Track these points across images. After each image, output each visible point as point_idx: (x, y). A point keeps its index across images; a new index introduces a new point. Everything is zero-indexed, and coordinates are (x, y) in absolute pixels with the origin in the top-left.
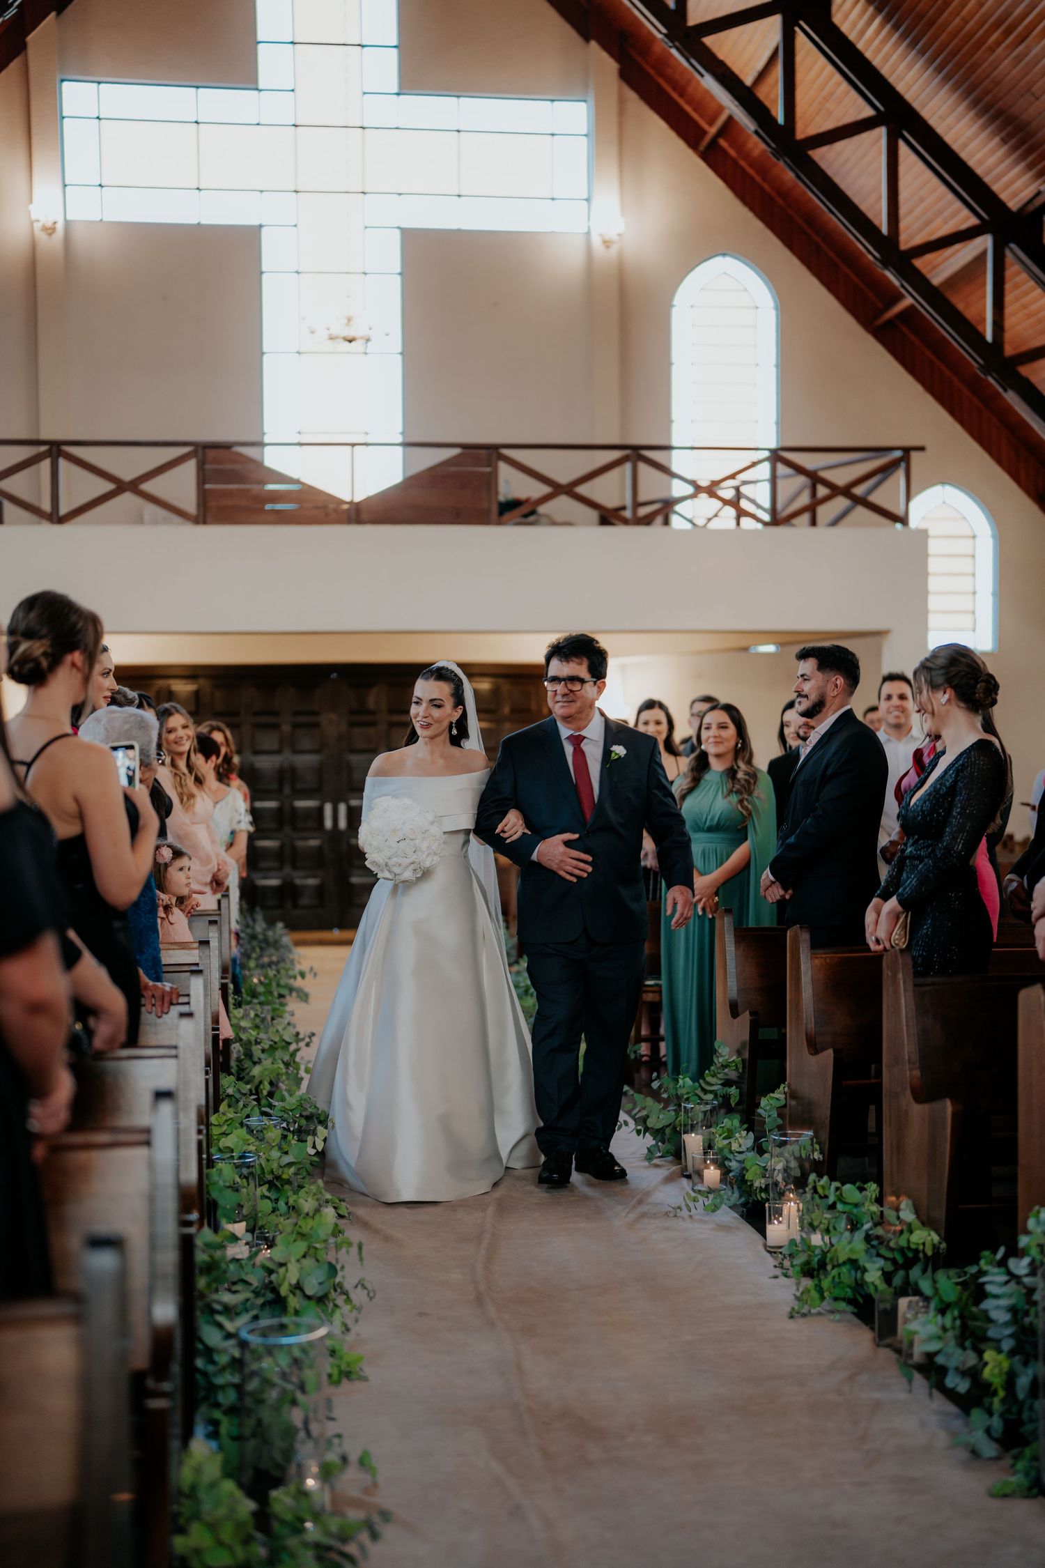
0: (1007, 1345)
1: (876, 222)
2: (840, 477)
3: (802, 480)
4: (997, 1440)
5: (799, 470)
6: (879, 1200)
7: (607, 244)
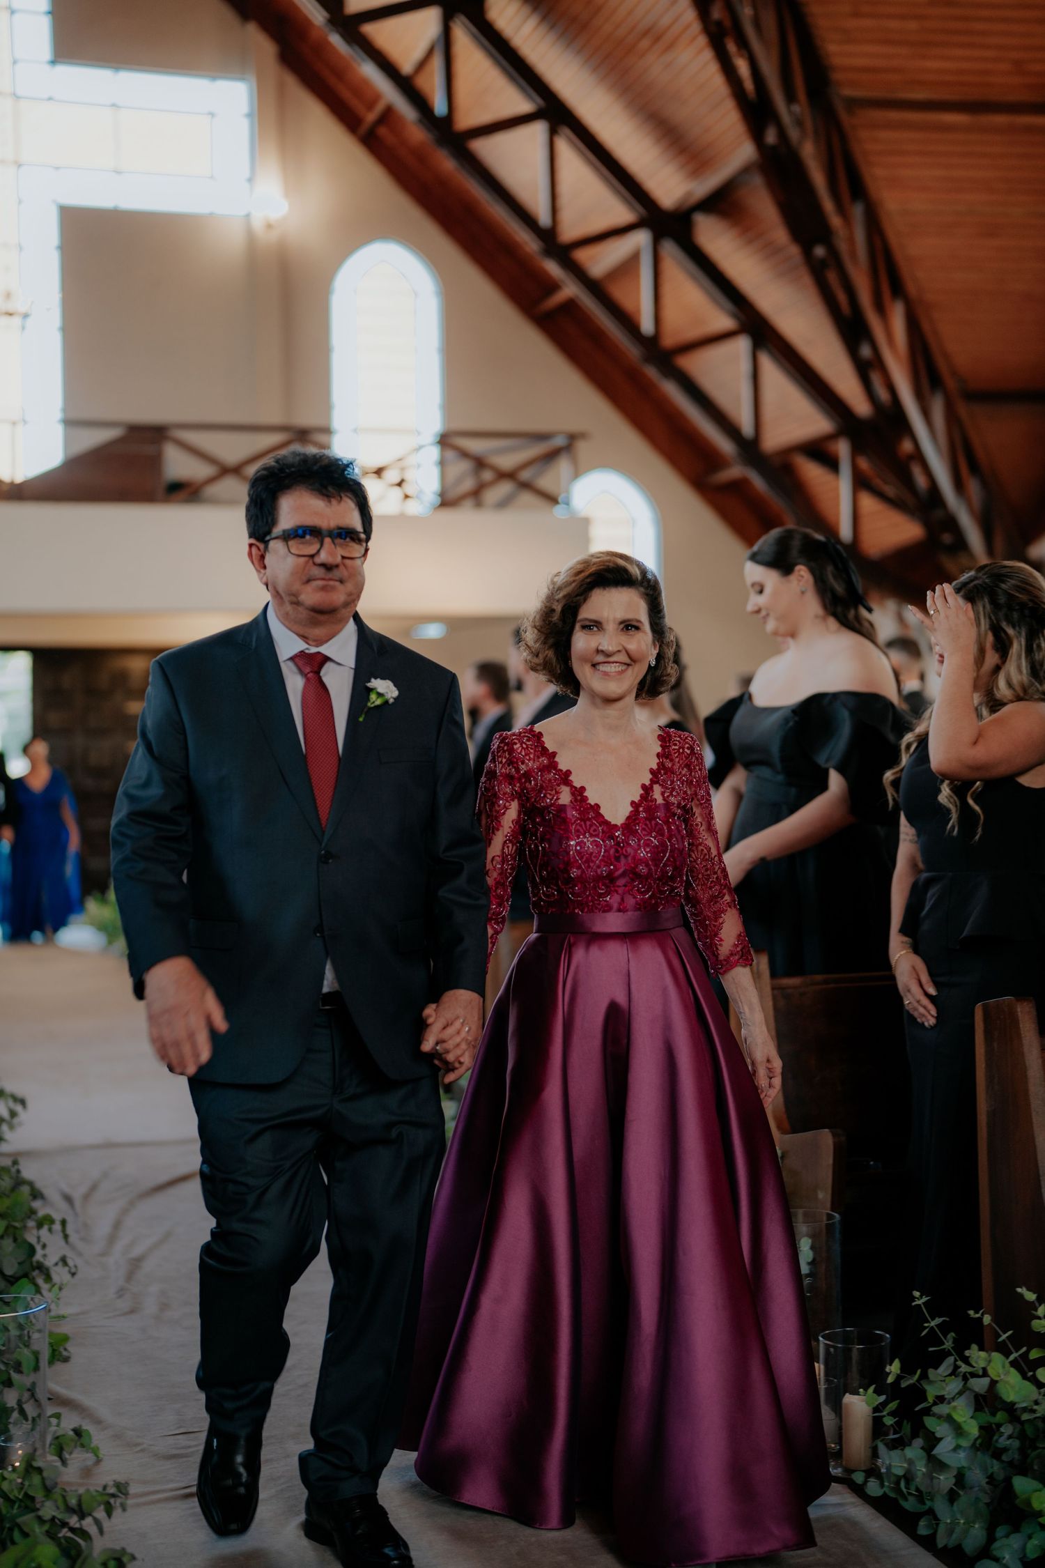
1: (538, 216)
2: (506, 462)
3: (467, 465)
5: (464, 454)
7: (269, 226)
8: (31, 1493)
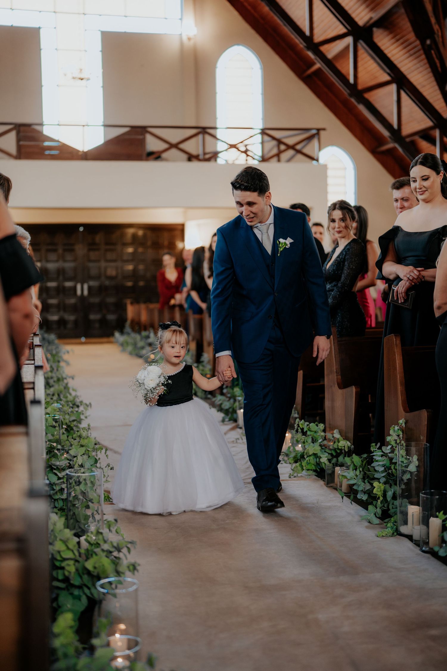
0: (383, 480)
1: (303, 29)
2: (290, 141)
3: (274, 143)
4: (379, 518)
5: (273, 138)
6: (324, 431)
7: (189, 39)
8: (99, 542)
